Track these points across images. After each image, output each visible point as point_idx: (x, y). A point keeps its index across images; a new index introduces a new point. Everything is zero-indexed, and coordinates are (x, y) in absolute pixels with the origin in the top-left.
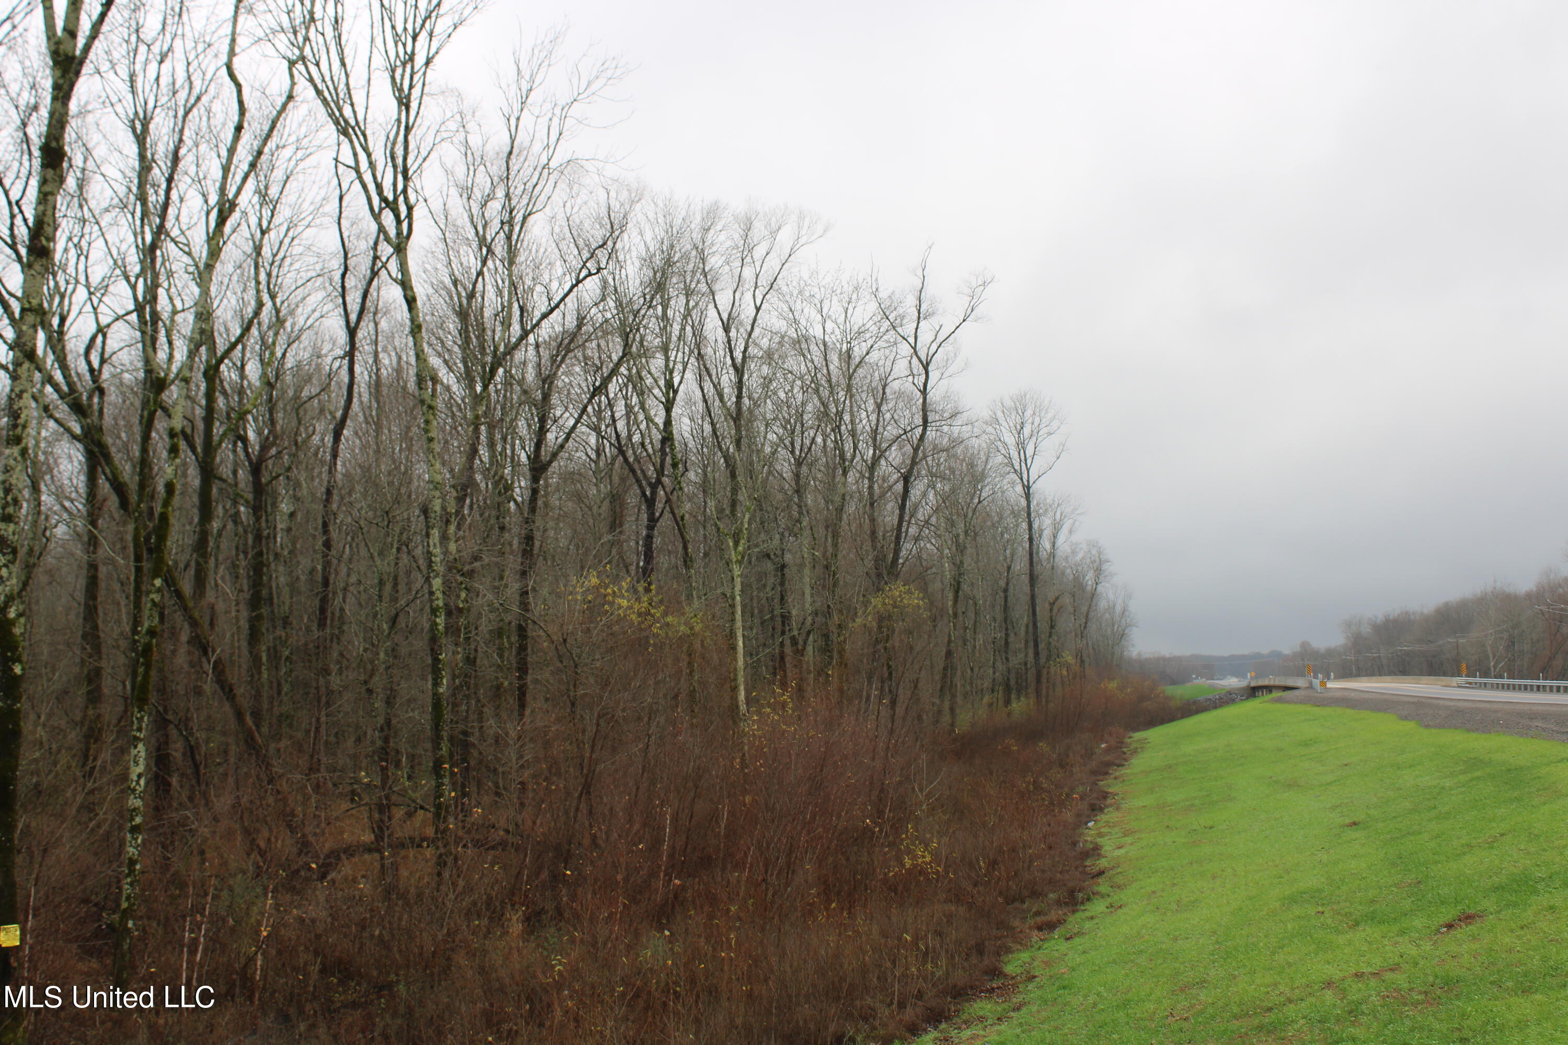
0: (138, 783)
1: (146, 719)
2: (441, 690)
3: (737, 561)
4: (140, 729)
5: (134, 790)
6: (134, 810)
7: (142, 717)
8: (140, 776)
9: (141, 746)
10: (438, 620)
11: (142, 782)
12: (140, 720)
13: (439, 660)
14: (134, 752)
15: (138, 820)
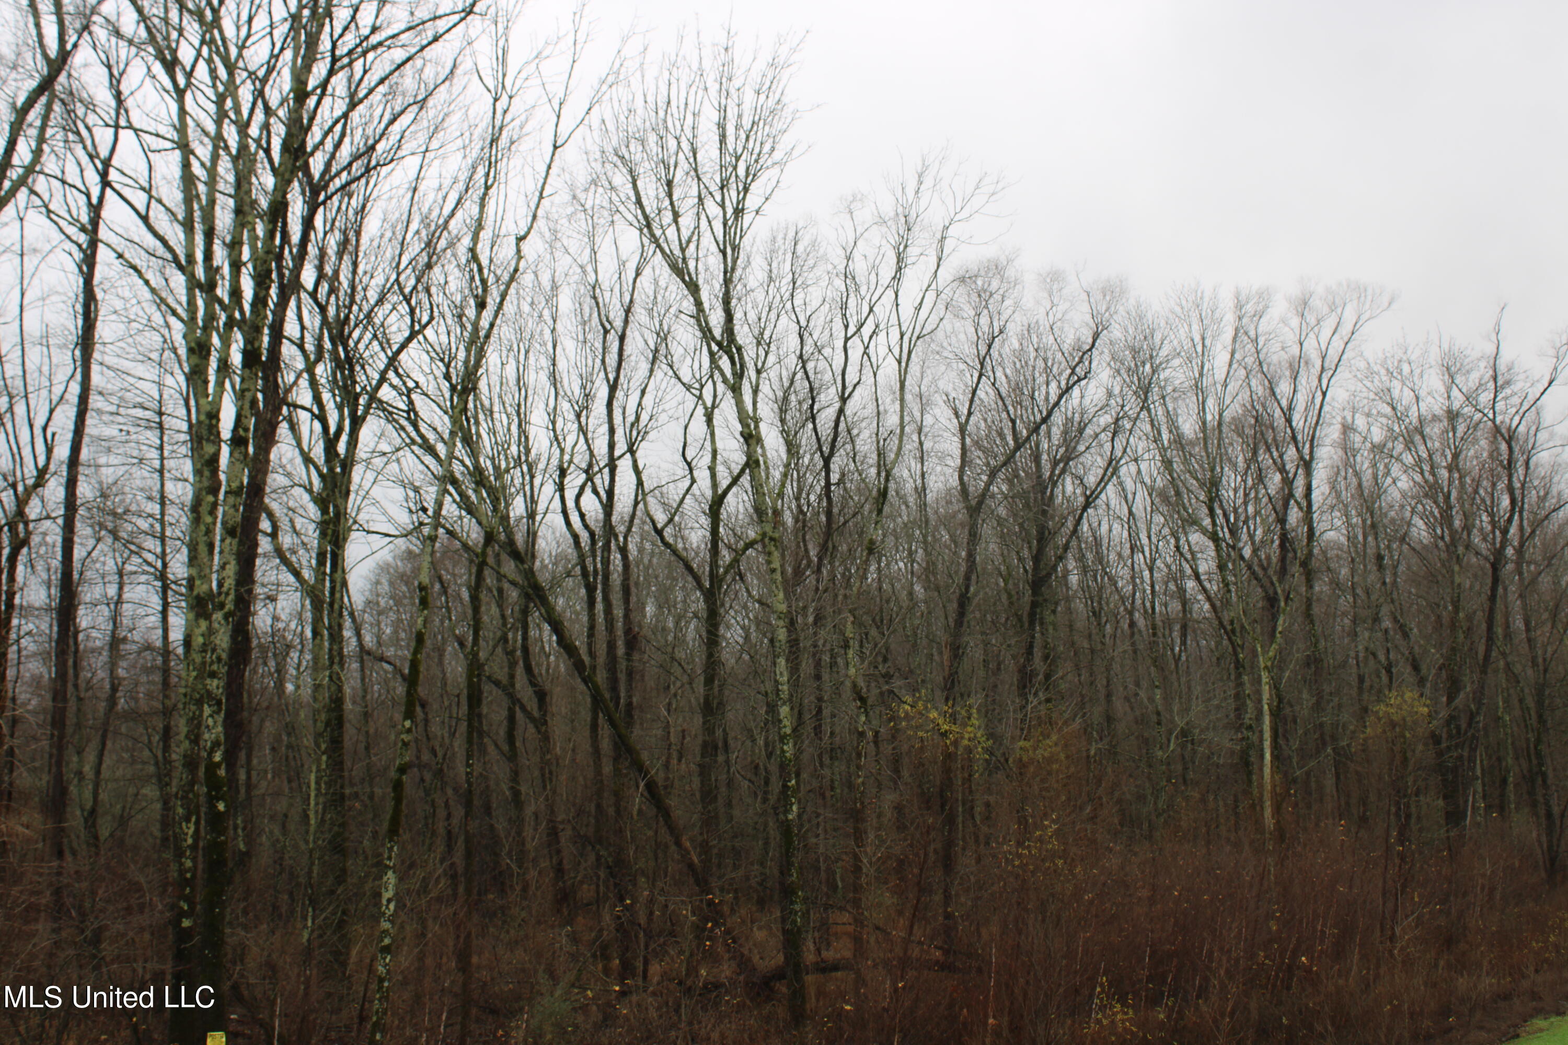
0: (387, 907)
1: (395, 848)
2: (790, 817)
3: (1266, 667)
4: (390, 858)
5: (384, 913)
6: (384, 932)
7: (392, 847)
8: (389, 901)
9: (390, 873)
10: (785, 748)
11: (392, 906)
12: (391, 849)
13: (788, 787)
14: (385, 879)
15: (387, 941)
